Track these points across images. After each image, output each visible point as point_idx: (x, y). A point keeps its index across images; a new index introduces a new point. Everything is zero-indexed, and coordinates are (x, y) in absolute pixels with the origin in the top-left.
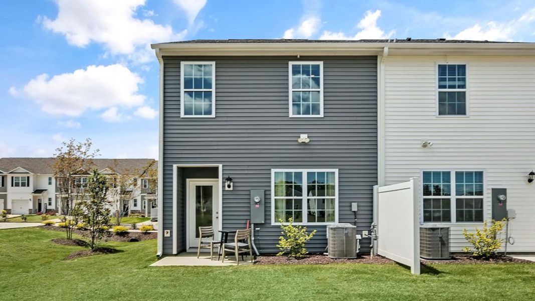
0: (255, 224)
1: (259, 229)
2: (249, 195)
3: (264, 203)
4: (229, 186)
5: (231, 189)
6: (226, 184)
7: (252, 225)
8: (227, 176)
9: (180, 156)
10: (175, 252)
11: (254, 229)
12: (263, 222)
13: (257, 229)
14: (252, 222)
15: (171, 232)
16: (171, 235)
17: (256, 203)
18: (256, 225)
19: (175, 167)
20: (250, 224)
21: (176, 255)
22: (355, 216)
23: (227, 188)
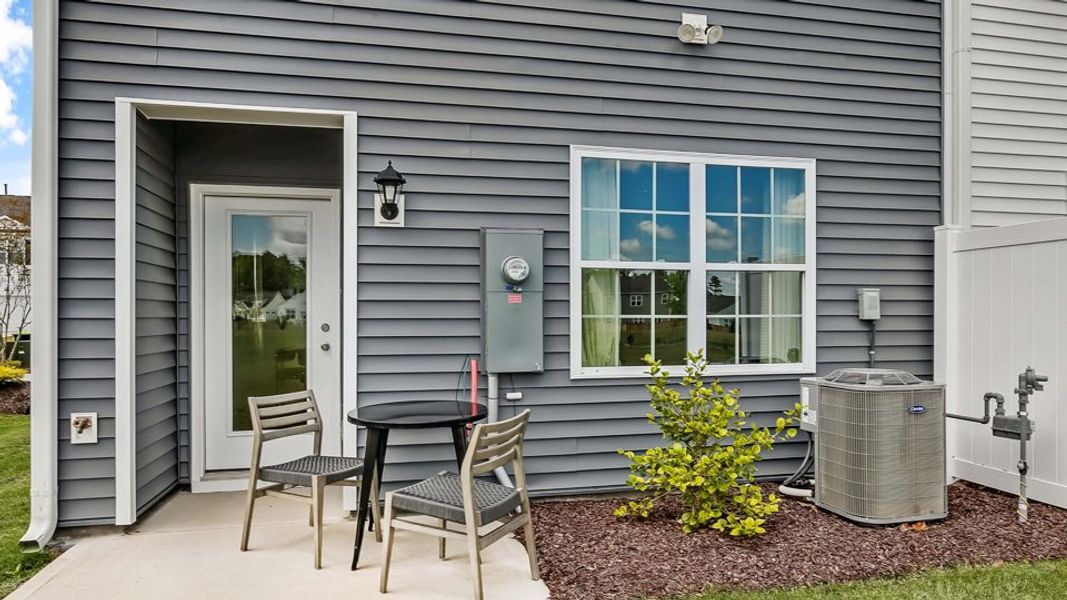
0: (501, 376)
1: (518, 395)
2: (479, 250)
3: (540, 287)
4: (390, 210)
5: (400, 221)
6: (378, 201)
7: (492, 382)
8: (380, 166)
9: (150, 58)
10: (125, 514)
11: (501, 396)
12: (540, 368)
13: (510, 396)
14: (489, 369)
15: (107, 421)
16: (106, 440)
17: (512, 285)
18: (506, 378)
19: (123, 110)
20: (483, 376)
21: (127, 530)
22: (872, 341)
23: (379, 220)
